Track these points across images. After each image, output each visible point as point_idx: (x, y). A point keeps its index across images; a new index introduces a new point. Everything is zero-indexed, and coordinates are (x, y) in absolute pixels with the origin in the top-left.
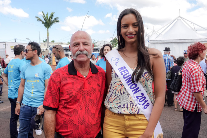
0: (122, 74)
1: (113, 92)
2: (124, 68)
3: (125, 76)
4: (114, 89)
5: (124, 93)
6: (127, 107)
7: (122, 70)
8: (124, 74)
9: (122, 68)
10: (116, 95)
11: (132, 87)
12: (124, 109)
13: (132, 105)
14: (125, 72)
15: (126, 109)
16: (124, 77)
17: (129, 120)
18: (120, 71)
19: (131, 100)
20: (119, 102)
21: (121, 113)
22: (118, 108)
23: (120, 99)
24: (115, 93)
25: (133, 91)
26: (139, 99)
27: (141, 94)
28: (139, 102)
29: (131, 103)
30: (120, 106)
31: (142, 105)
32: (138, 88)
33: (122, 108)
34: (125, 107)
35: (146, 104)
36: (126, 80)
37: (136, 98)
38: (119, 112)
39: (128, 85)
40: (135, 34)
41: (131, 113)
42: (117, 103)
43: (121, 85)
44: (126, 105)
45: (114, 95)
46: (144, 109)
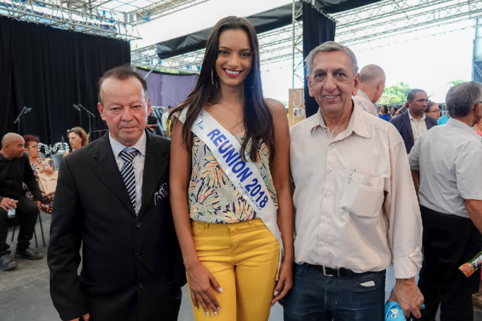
0: (216, 144)
1: (203, 183)
2: (216, 133)
3: (223, 149)
4: (204, 176)
5: (224, 183)
6: (234, 211)
7: (216, 137)
8: (220, 144)
9: (213, 132)
10: (209, 188)
11: (237, 168)
12: (228, 214)
13: (242, 203)
14: (221, 141)
15: (232, 213)
16: (221, 151)
17: (238, 231)
18: (212, 139)
19: (240, 196)
20: (216, 200)
21: (222, 222)
22: (215, 212)
23: (218, 194)
24: (208, 185)
25: (238, 177)
26: (250, 192)
27: (253, 181)
28: (251, 197)
29: (240, 201)
30: (219, 208)
31: (257, 201)
32: (248, 169)
33: (224, 212)
34: (229, 211)
35: (262, 199)
36: (224, 157)
37: (245, 190)
38: (219, 221)
39: (230, 165)
40: (241, 72)
41: (241, 219)
42: (214, 204)
43: (218, 166)
44: (230, 206)
45: (207, 189)
46: (259, 207)
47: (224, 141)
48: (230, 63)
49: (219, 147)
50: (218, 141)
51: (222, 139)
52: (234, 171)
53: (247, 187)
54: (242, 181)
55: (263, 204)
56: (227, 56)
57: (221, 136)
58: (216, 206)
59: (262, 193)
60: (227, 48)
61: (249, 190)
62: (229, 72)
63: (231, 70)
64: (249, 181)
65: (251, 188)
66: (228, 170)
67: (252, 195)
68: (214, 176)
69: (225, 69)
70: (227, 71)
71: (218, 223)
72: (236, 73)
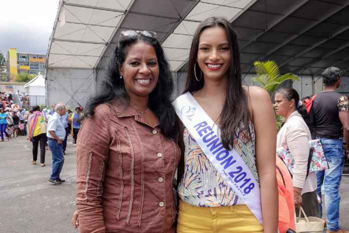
0: (201, 135)
1: (188, 170)
2: (203, 124)
3: (207, 139)
4: (188, 163)
5: (207, 169)
6: (215, 195)
7: (201, 128)
8: (204, 134)
9: (200, 124)
10: (193, 174)
11: (221, 156)
12: (210, 198)
13: (223, 189)
14: (206, 132)
15: (214, 197)
16: (205, 140)
17: (220, 216)
18: (197, 130)
19: (221, 181)
20: (200, 185)
21: (204, 206)
22: (198, 196)
23: (201, 180)
24: (191, 171)
25: (222, 164)
26: (234, 178)
27: (238, 168)
28: (235, 183)
29: (221, 186)
30: (202, 192)
31: (241, 187)
32: (231, 158)
33: (207, 196)
34: (211, 195)
35: (247, 185)
36: (208, 146)
37: (229, 176)
38: (202, 204)
39: (214, 153)
40: (222, 64)
41: (223, 204)
42: (197, 188)
43: (200, 154)
44: (212, 191)
45: (190, 174)
46: (244, 193)
47: (209, 132)
48: (210, 58)
49: (203, 137)
50: (203, 133)
51: (207, 130)
52: (218, 158)
53: (231, 174)
54: (225, 167)
55: (247, 190)
56: (208, 51)
57: (206, 128)
58: (199, 191)
59: (248, 181)
60: (207, 45)
61: (233, 176)
62: (211, 66)
63: (212, 64)
64: (233, 168)
65: (236, 175)
66: (212, 158)
67: (237, 181)
68: (197, 164)
69: (207, 64)
70: (209, 65)
71: (201, 206)
72: (217, 66)
